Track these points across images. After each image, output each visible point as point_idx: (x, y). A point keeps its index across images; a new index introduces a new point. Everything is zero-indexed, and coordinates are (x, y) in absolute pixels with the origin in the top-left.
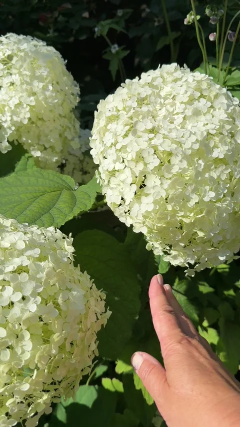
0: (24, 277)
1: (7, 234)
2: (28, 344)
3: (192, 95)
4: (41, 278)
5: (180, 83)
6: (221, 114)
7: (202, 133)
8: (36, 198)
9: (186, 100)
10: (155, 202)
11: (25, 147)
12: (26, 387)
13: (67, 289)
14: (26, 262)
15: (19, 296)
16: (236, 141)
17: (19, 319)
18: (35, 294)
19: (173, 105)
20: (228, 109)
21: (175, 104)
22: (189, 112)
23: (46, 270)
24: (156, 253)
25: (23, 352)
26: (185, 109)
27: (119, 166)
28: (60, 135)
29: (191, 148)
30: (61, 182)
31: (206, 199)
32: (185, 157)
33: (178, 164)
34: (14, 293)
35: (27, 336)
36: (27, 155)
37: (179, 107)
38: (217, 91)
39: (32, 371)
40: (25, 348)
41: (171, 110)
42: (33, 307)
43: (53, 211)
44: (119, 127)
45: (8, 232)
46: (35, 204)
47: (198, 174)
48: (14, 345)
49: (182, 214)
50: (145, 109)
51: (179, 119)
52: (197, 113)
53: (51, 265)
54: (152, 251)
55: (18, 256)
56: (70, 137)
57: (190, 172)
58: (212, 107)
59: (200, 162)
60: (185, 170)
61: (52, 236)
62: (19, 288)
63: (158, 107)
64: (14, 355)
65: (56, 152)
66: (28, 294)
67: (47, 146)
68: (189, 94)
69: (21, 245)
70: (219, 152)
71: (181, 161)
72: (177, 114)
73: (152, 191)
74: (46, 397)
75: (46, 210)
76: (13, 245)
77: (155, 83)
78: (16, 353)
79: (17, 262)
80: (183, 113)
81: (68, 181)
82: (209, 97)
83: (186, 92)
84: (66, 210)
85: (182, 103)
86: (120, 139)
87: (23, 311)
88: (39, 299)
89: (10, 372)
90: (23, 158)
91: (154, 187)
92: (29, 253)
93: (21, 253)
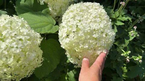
0: (20, 42)
1: (24, 28)
2: (12, 60)
3: (96, 16)
4: (25, 45)
5: (96, 10)
6: (102, 25)
7: (93, 28)
8: (41, 22)
9: (94, 16)
10: (70, 41)
11: (48, 6)
12: (5, 70)
13: (31, 52)
14: (23, 39)
15: (16, 46)
16: (102, 35)
17: (13, 52)
18: (20, 48)
19: (90, 16)
20: (105, 25)
21: (91, 16)
22: (93, 20)
23: (27, 44)
24: (67, 56)
25: (9, 61)
26: (92, 19)
27: (66, 26)
28: (61, 8)
29: (87, 31)
30: (52, 21)
31: (85, 47)
32: (84, 32)
33: (81, 33)
34: (15, 45)
35: (13, 57)
36: (48, 9)
37: (91, 18)
38: (105, 18)
39: (9, 67)
40: (11, 60)
41: (89, 17)
42: (18, 51)
43: (43, 28)
44: (71, 15)
45: (25, 28)
46: (39, 24)
47: (86, 39)
48: (8, 58)
49: (76, 48)
50: (81, 13)
51: (89, 21)
52: (95, 22)
53: (30, 43)
54: (67, 55)
55: (23, 36)
56: (63, 10)
57: (84, 38)
58: (101, 22)
59: (89, 36)
60: (82, 36)
61: (37, 36)
62: (17, 44)
63: (86, 14)
64: (6, 60)
65: (57, 12)
66: (19, 47)
67: (54, 9)
68: (96, 15)
69: (25, 34)
70: (95, 36)
71: (82, 33)
72: (90, 19)
73: (70, 38)
74: (10, 76)
75: (41, 27)
76: (23, 32)
77: (89, 7)
78: (7, 60)
79: (21, 37)
80: (91, 20)
81: (54, 22)
82: (102, 19)
83: (95, 14)
84: (47, 30)
85: (93, 17)
86: (70, 18)
87: (15, 50)
88: (21, 50)
89: (3, 64)
90: (46, 9)
91: (71, 37)
92: (26, 37)
93: (24, 35)
